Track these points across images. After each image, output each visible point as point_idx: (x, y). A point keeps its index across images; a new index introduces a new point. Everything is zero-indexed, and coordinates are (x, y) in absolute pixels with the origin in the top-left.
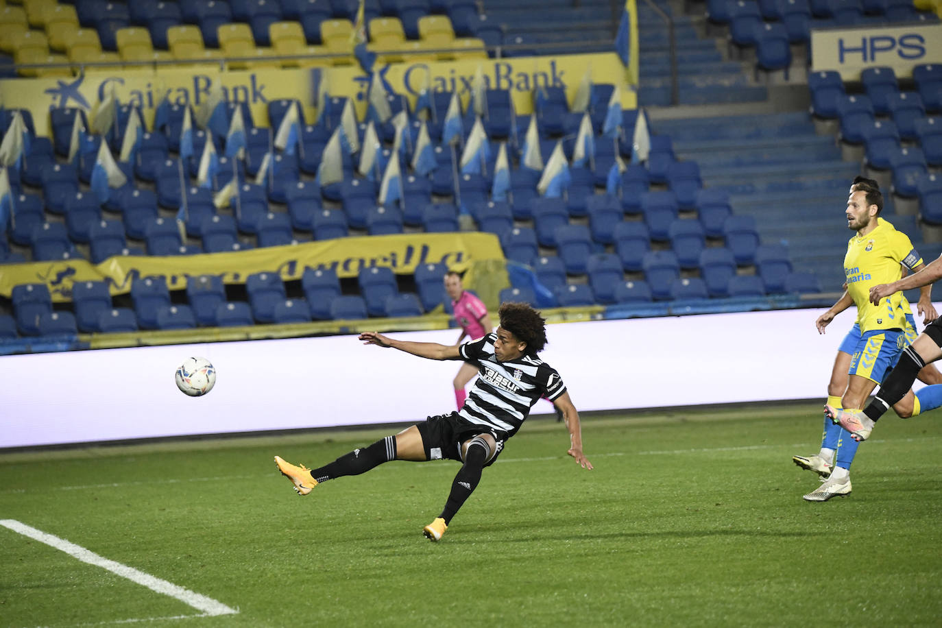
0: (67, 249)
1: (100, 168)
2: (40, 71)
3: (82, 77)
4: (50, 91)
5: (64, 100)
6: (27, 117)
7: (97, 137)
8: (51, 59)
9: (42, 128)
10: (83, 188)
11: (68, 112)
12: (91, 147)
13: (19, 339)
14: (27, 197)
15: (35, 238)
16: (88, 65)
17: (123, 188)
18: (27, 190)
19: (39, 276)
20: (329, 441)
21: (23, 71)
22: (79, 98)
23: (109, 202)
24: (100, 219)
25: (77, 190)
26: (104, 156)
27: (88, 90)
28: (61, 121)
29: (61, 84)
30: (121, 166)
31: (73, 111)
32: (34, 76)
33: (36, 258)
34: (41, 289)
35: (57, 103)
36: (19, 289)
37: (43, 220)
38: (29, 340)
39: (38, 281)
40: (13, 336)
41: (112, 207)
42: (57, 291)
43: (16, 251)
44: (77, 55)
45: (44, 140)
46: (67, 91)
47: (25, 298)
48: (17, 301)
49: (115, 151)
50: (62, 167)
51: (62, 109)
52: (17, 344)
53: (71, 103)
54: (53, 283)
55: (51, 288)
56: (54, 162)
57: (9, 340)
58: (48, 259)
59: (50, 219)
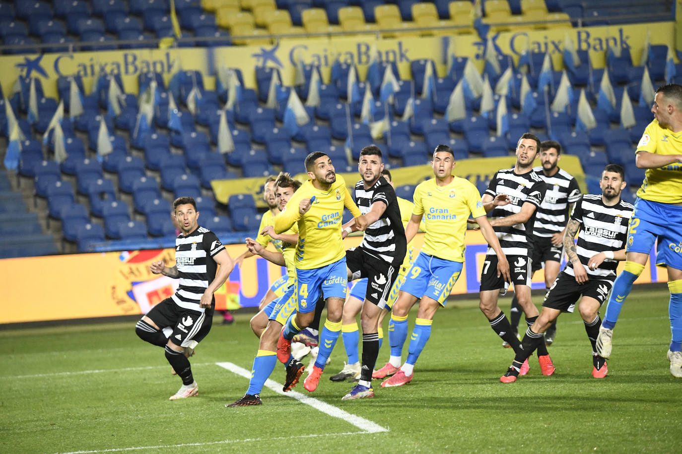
0: (267, 169)
1: (291, 111)
2: (248, 41)
3: (277, 46)
4: (256, 55)
5: (265, 62)
6: (239, 74)
7: (288, 90)
8: (257, 32)
9: (250, 83)
10: (278, 124)
11: (267, 71)
12: (284, 96)
13: (234, 234)
14: (240, 131)
15: (244, 161)
16: (282, 37)
17: (307, 125)
18: (239, 127)
19: (248, 189)
20: (455, 308)
21: (237, 41)
22: (276, 60)
23: (298, 135)
24: (290, 146)
25: (274, 126)
26: (294, 102)
27: (282, 54)
28: (263, 77)
29: (263, 50)
30: (307, 109)
31: (272, 69)
32: (243, 45)
33: (245, 175)
34: (248, 197)
35: (260, 64)
36: (234, 198)
37: (250, 148)
38: (241, 234)
39: (246, 192)
40: (228, 231)
41: (298, 138)
42: (260, 199)
43: (231, 170)
44: (274, 29)
45: (251, 91)
46: (268, 55)
47: (238, 204)
48: (232, 206)
49: (303, 97)
50: (265, 110)
51: (264, 68)
52: (232, 237)
53: (270, 64)
54: (258, 193)
55: (256, 197)
56: (258, 106)
57: (227, 234)
58: (253, 176)
59: (255, 147)
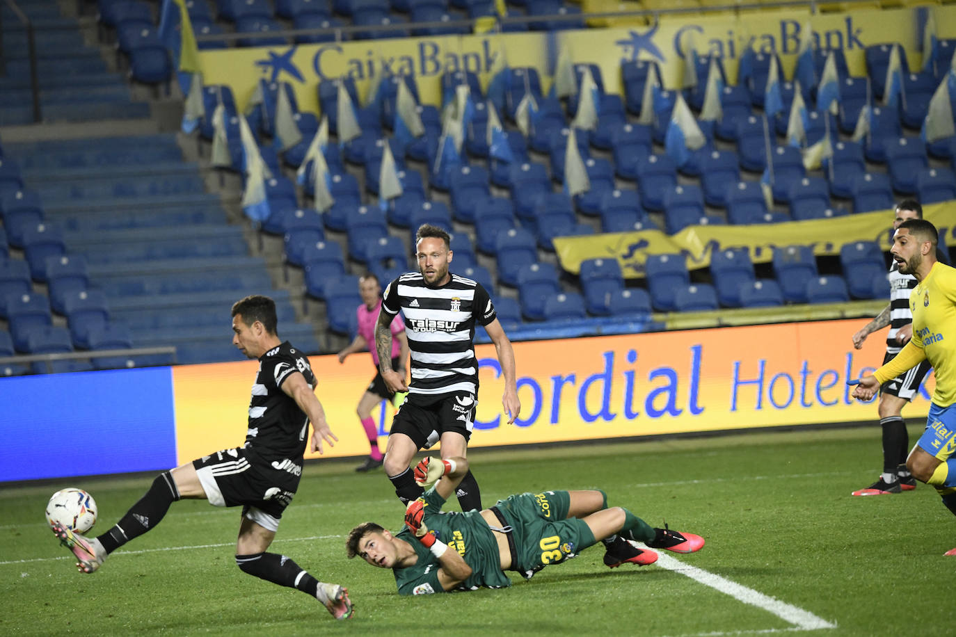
0: (639, 219)
1: (677, 127)
2: (610, 20)
3: (656, 25)
4: (622, 43)
5: (636, 53)
6: (596, 72)
7: (673, 95)
8: (625, 7)
9: (612, 85)
10: (657, 149)
11: (640, 66)
12: (666, 104)
13: (588, 320)
14: (596, 161)
15: (604, 206)
16: (663, 13)
17: (702, 150)
18: (596, 154)
19: (610, 250)
21: (593, 21)
22: (653, 50)
23: (687, 165)
24: (676, 184)
25: (651, 153)
26: (682, 114)
27: (663, 40)
28: (633, 76)
29: (634, 34)
30: (702, 125)
31: (646, 63)
32: (603, 26)
33: (605, 229)
34: (611, 263)
35: (629, 56)
36: (588, 264)
37: (613, 187)
38: (599, 320)
39: (608, 255)
40: (581, 316)
41: (688, 170)
42: (628, 266)
43: (584, 221)
45: (614, 97)
46: (640, 42)
47: (594, 274)
48: (585, 277)
49: (696, 107)
50: (636, 127)
51: (634, 62)
52: (586, 325)
53: (644, 55)
54: (625, 257)
55: (622, 262)
56: (626, 122)
57: (578, 321)
58: (618, 230)
59: (621, 185)
